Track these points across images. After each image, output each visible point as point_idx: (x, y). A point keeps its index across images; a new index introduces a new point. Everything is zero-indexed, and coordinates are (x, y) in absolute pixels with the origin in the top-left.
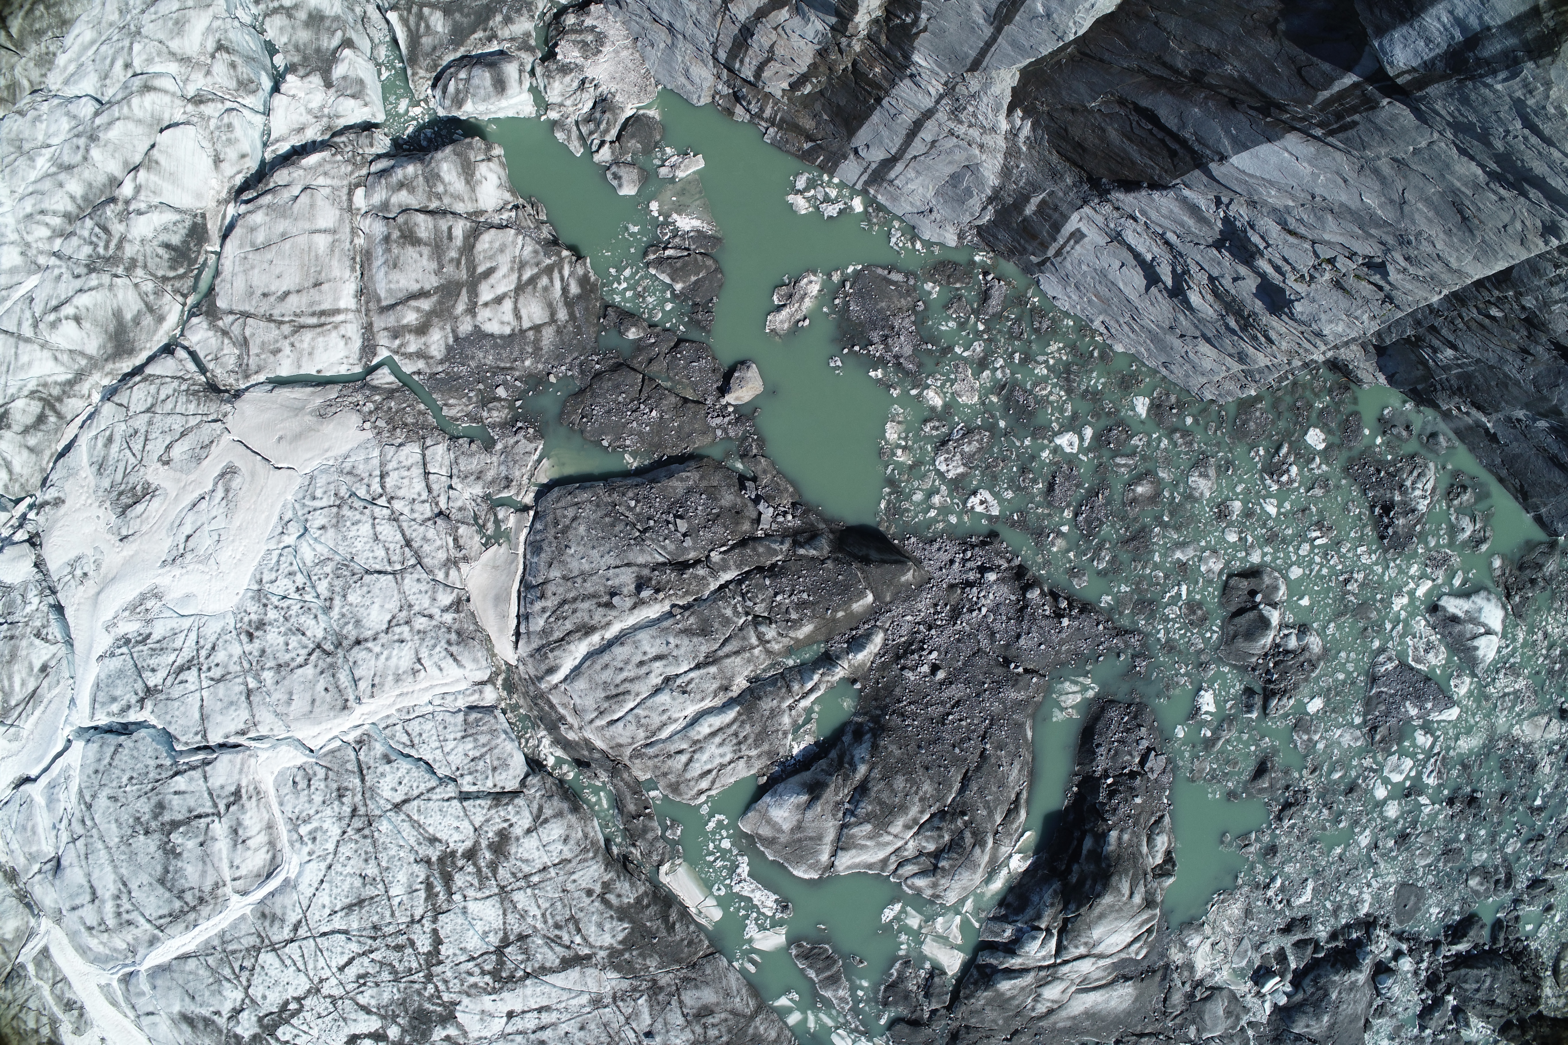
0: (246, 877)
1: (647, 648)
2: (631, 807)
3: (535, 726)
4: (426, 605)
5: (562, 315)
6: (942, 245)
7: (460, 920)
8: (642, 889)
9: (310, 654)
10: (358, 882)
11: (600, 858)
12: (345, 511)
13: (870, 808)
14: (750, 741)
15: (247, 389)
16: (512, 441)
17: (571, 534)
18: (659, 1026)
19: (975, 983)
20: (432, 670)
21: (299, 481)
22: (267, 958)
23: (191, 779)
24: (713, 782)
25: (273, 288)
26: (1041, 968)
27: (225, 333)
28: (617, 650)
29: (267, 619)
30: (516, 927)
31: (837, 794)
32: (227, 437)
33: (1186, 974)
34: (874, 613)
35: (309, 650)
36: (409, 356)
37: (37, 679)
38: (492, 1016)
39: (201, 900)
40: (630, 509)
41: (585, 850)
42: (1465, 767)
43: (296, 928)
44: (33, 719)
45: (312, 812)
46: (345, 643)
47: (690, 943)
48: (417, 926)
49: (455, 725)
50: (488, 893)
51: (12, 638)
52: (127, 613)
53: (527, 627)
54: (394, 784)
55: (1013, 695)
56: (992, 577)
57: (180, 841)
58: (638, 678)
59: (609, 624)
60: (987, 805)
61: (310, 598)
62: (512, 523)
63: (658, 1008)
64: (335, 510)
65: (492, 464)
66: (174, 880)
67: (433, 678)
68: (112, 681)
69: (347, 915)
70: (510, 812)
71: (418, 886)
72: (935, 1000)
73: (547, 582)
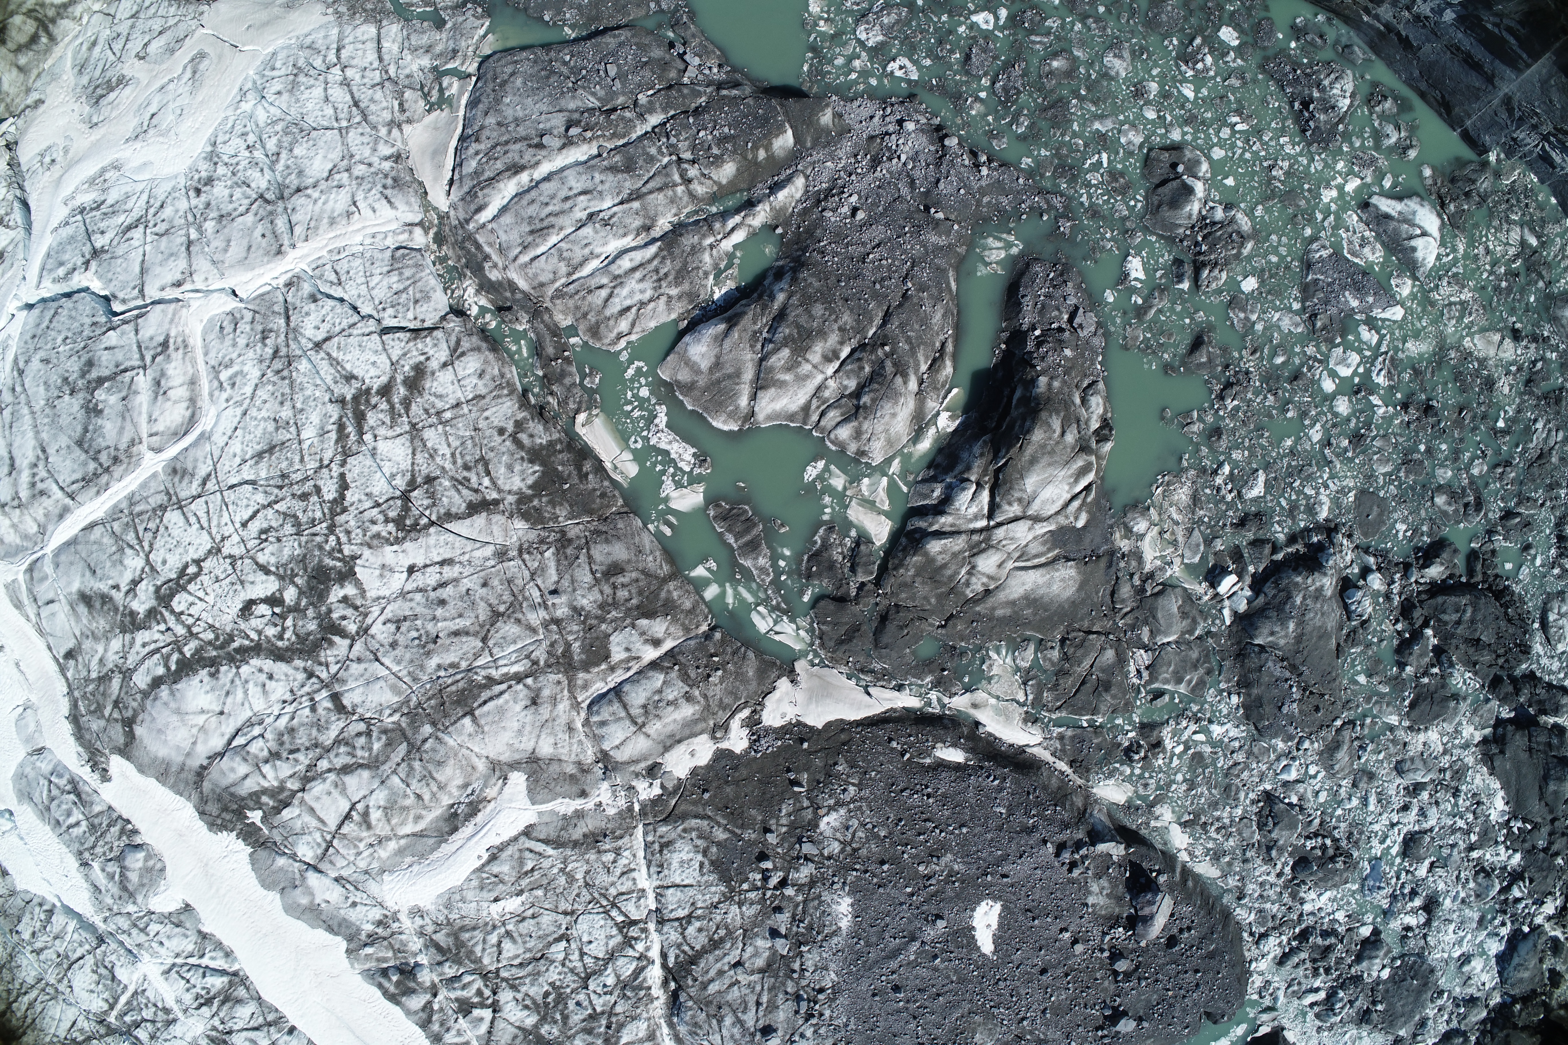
0: (162, 433)
1: (573, 184)
2: (550, 351)
3: (462, 276)
4: (367, 155)
7: (369, 462)
8: (556, 436)
9: (252, 204)
10: (271, 426)
11: (515, 397)
12: (302, 78)
13: (787, 331)
14: (671, 278)
16: (461, 19)
17: (508, 88)
18: (565, 583)
19: (904, 550)
20: (366, 211)
21: (262, 58)
22: (173, 517)
23: (123, 333)
24: (633, 325)
26: (973, 532)
28: (544, 186)
29: (215, 175)
30: (424, 468)
31: (755, 323)
33: (1134, 563)
34: (795, 156)
35: (252, 200)
38: (392, 571)
39: (116, 460)
40: (565, 63)
41: (500, 387)
42: (1417, 372)
43: (204, 483)
45: (234, 356)
46: (286, 193)
47: (603, 495)
48: (325, 472)
49: (383, 261)
50: (398, 430)
52: (86, 186)
53: (461, 172)
54: (317, 323)
55: (934, 238)
56: (910, 126)
57: (103, 397)
58: (562, 212)
59: (538, 163)
60: (908, 340)
61: (258, 154)
62: (454, 90)
63: (566, 563)
64: (291, 78)
65: (441, 40)
66: (92, 439)
67: (366, 219)
68: (61, 247)
69: (257, 463)
70: (427, 344)
71: (330, 427)
72: (860, 570)
73: (482, 128)
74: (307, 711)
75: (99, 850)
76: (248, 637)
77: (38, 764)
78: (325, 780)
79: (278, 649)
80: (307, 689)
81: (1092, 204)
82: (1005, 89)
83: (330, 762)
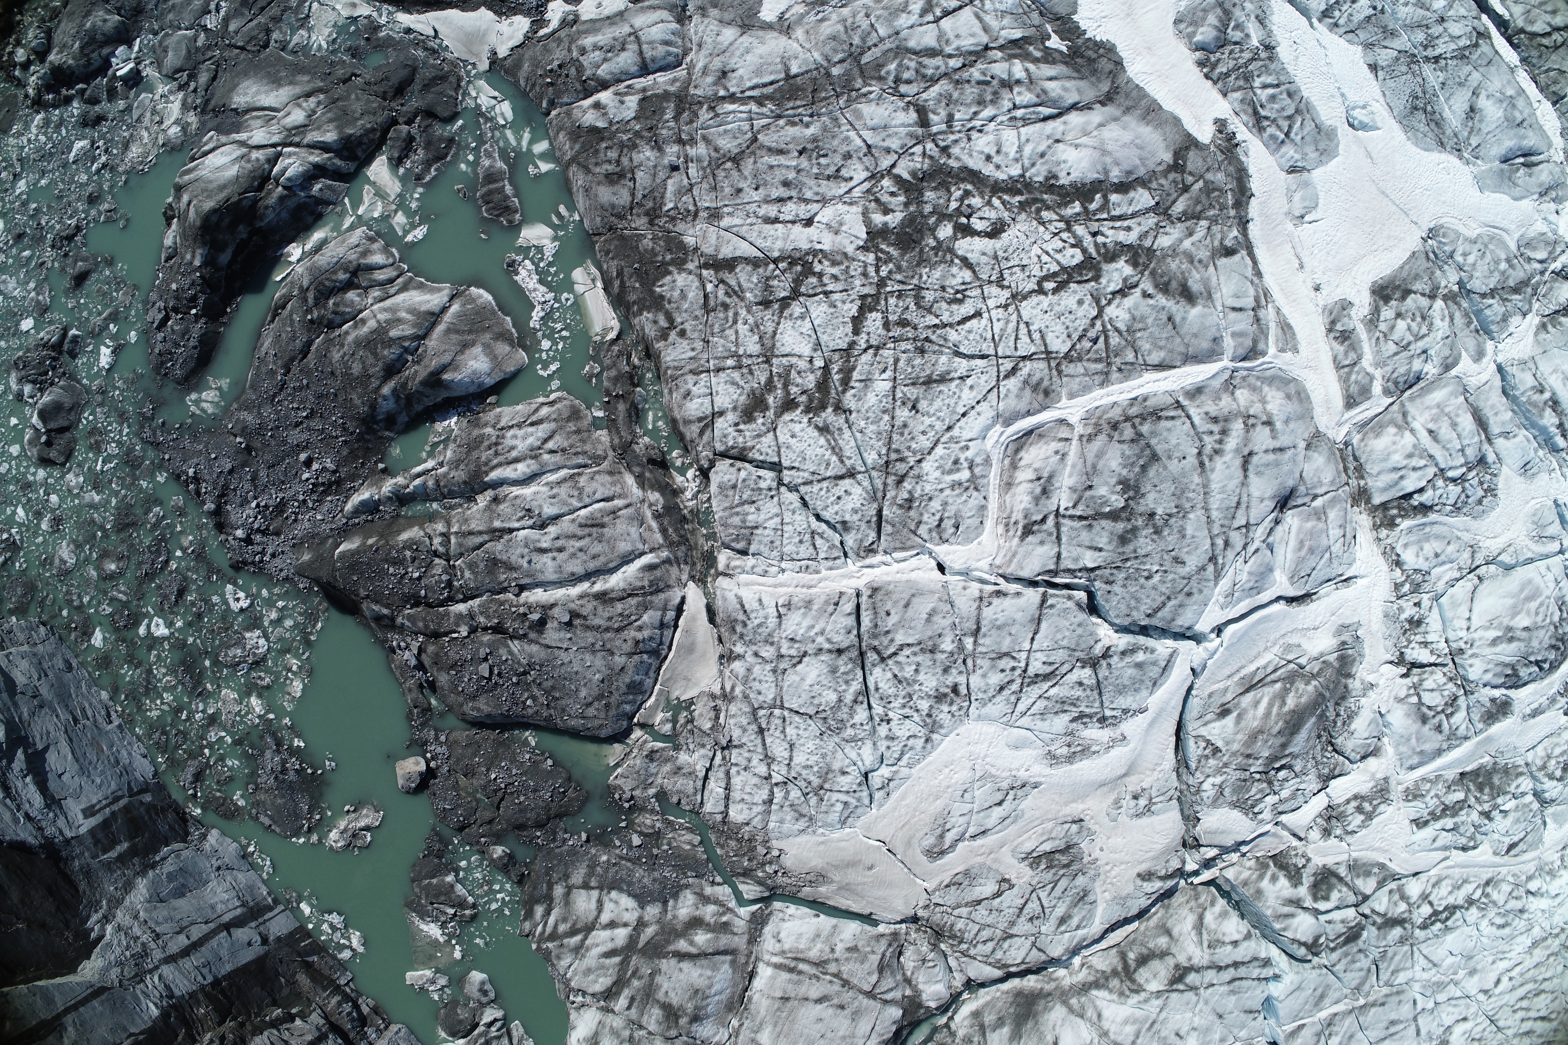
0: (1054, 439)
1: (550, 564)
2: (621, 407)
3: (695, 513)
4: (758, 667)
5: (559, 891)
6: (223, 833)
7: (824, 338)
8: (637, 321)
9: (895, 654)
10: (923, 405)
11: (664, 366)
13: (387, 352)
14: (486, 443)
15: (902, 922)
16: (638, 793)
17: (595, 692)
18: (662, 175)
19: (360, 144)
20: (769, 603)
21: (859, 823)
22: (1059, 345)
23: (1076, 560)
24: (536, 410)
25: (831, 1011)
26: (297, 145)
27: (908, 981)
28: (579, 570)
29: (932, 701)
30: (768, 317)
31: (415, 373)
32: (930, 886)
33: (189, 100)
34: (345, 532)
35: (894, 659)
36: (717, 902)
37: (1237, 706)
38: (828, 226)
39: (1114, 426)
40: (534, 698)
41: (674, 378)
43: (1014, 371)
44: (1260, 662)
45: (947, 492)
46: (854, 654)
47: (607, 253)
48: (874, 342)
49: (760, 542)
50: (784, 360)
51: (1248, 756)
52: (1094, 748)
53: (664, 616)
54: (846, 498)
55: (249, 418)
56: (239, 533)
57: (1114, 497)
58: (569, 537)
59: (581, 597)
61: (878, 710)
62: (659, 717)
63: (656, 194)
64: (827, 786)
65: (663, 777)
66: (1139, 457)
67: (772, 595)
68: (1135, 686)
69: (948, 373)
70: (733, 439)
71: (857, 385)
72: (404, 135)
73: (630, 655)
74: (957, 116)
75: (1247, 55)
76: (1003, 203)
77: (1297, 156)
78: (958, 49)
79: (972, 183)
80: (952, 137)
81: (121, 424)
82: (158, 553)
83: (946, 64)
